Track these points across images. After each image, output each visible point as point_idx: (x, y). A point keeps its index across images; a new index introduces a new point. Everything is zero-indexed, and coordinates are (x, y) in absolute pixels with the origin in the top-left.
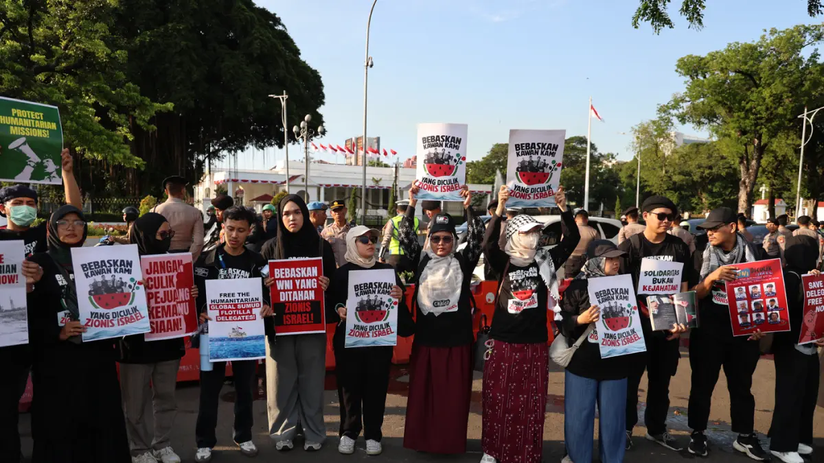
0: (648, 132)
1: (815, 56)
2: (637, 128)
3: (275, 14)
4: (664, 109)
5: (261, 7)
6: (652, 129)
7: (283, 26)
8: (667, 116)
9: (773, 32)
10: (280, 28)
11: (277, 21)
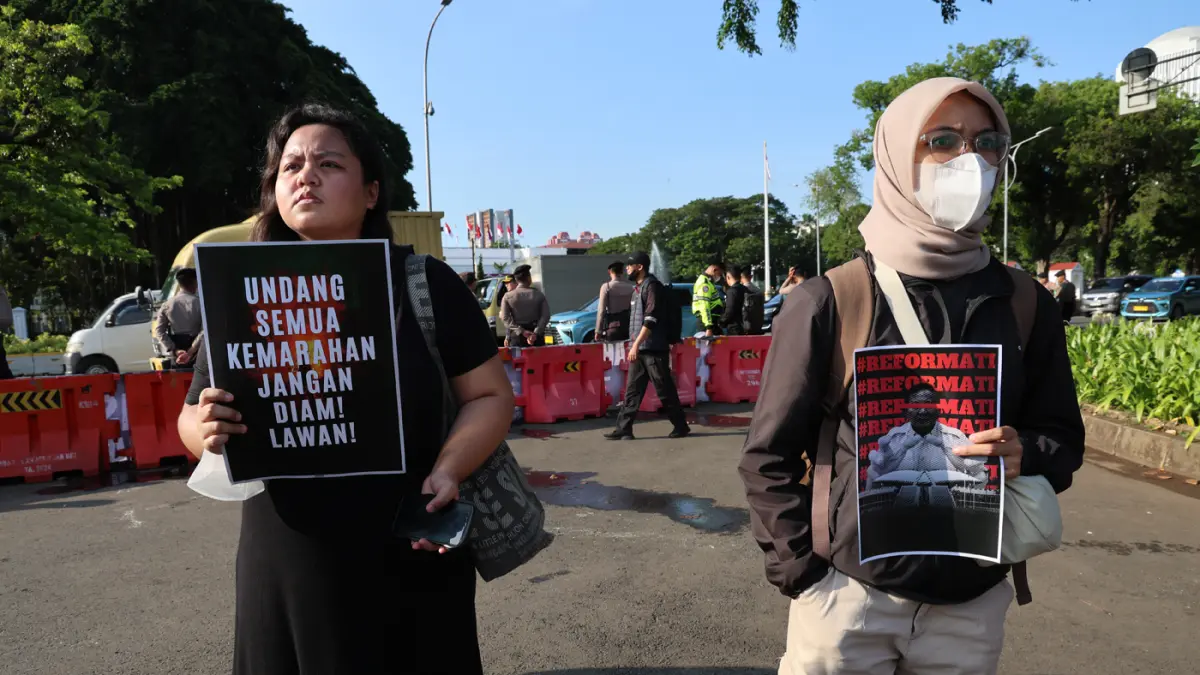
0: (826, 182)
1: (1012, 77)
2: (813, 178)
3: (338, 54)
4: (844, 152)
5: (320, 45)
6: (830, 177)
7: (351, 68)
8: (846, 161)
9: (961, 48)
10: (347, 71)
11: (342, 63)
